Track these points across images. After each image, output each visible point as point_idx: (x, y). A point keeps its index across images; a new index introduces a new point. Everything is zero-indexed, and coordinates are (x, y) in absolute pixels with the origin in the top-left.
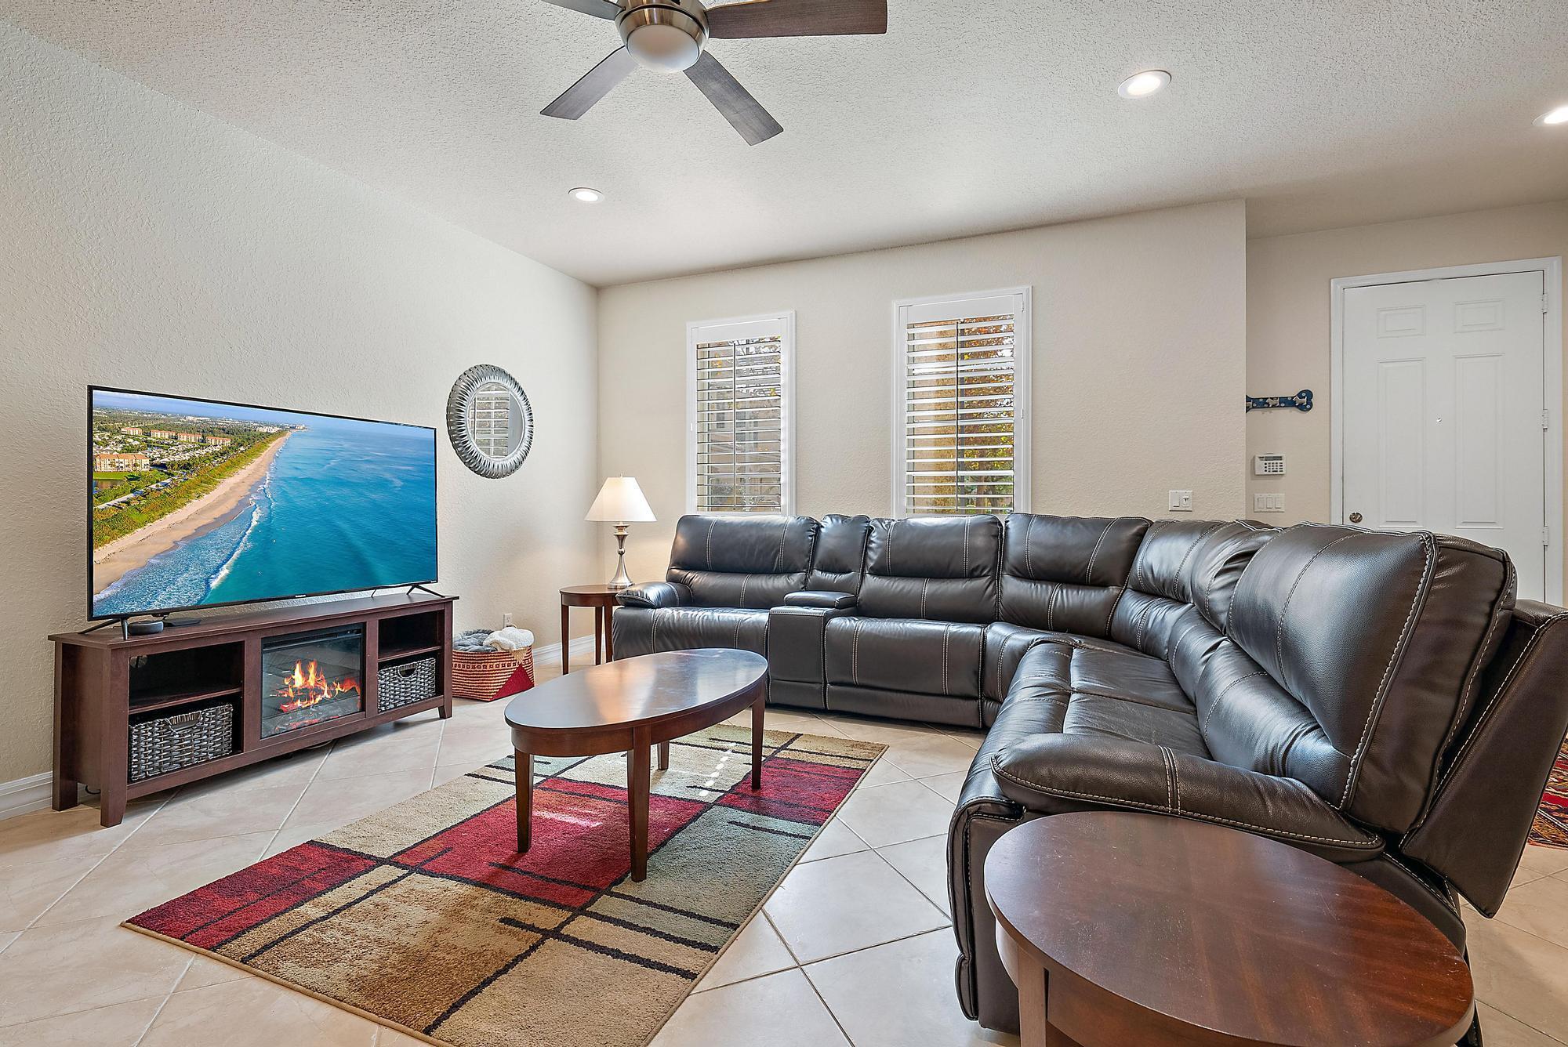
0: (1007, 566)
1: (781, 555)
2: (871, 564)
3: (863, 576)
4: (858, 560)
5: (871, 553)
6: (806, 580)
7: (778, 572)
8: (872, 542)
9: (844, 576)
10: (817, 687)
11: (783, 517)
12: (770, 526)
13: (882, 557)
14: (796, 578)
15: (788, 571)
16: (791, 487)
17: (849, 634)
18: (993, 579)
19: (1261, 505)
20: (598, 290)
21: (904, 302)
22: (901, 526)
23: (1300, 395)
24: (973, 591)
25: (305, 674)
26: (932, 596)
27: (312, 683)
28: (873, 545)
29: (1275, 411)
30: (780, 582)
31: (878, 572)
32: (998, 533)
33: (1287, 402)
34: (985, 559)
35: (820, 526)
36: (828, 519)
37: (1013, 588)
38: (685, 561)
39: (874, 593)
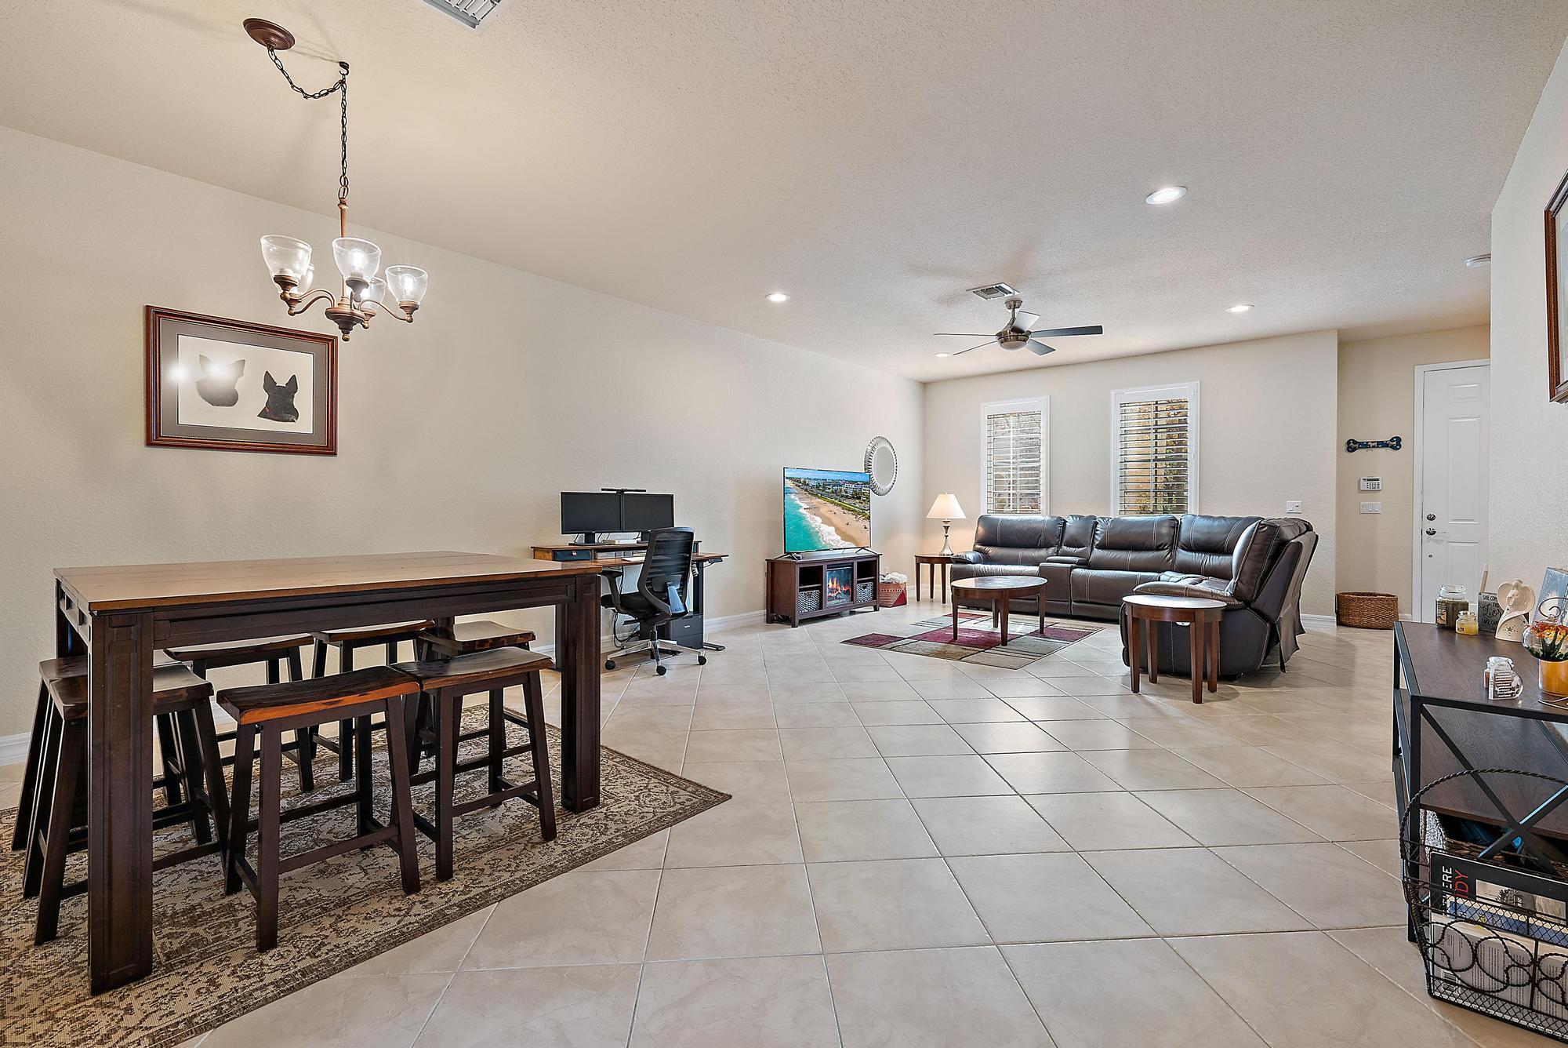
0: (1180, 544)
1: (1043, 537)
2: (1097, 543)
3: (1092, 550)
4: (1090, 541)
5: (1096, 537)
6: (1058, 551)
7: (1041, 547)
8: (1097, 530)
9: (1080, 549)
10: (1067, 603)
11: (1041, 517)
12: (1035, 521)
13: (1104, 538)
14: (1051, 550)
15: (1047, 546)
16: (1047, 499)
17: (1084, 577)
18: (1171, 551)
19: (1364, 509)
20: (925, 385)
21: (1118, 391)
22: (1116, 521)
23: (1392, 440)
24: (1158, 558)
25: (833, 583)
26: (1132, 560)
27: (835, 586)
28: (1098, 532)
29: (1374, 450)
30: (1042, 552)
31: (1101, 547)
32: (1176, 526)
33: (1383, 444)
34: (1166, 540)
35: (1065, 522)
36: (1071, 518)
37: (1183, 556)
38: (984, 541)
39: (1098, 559)
